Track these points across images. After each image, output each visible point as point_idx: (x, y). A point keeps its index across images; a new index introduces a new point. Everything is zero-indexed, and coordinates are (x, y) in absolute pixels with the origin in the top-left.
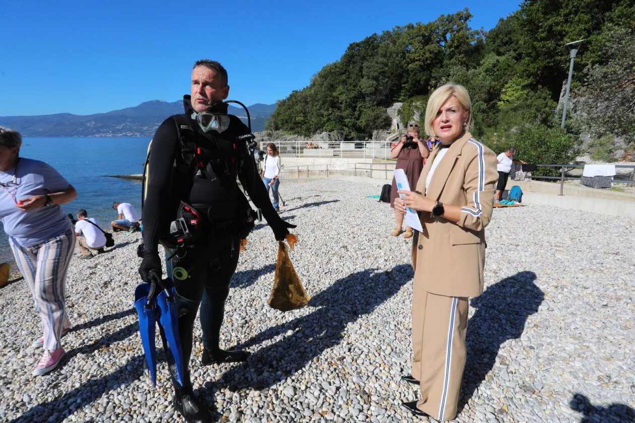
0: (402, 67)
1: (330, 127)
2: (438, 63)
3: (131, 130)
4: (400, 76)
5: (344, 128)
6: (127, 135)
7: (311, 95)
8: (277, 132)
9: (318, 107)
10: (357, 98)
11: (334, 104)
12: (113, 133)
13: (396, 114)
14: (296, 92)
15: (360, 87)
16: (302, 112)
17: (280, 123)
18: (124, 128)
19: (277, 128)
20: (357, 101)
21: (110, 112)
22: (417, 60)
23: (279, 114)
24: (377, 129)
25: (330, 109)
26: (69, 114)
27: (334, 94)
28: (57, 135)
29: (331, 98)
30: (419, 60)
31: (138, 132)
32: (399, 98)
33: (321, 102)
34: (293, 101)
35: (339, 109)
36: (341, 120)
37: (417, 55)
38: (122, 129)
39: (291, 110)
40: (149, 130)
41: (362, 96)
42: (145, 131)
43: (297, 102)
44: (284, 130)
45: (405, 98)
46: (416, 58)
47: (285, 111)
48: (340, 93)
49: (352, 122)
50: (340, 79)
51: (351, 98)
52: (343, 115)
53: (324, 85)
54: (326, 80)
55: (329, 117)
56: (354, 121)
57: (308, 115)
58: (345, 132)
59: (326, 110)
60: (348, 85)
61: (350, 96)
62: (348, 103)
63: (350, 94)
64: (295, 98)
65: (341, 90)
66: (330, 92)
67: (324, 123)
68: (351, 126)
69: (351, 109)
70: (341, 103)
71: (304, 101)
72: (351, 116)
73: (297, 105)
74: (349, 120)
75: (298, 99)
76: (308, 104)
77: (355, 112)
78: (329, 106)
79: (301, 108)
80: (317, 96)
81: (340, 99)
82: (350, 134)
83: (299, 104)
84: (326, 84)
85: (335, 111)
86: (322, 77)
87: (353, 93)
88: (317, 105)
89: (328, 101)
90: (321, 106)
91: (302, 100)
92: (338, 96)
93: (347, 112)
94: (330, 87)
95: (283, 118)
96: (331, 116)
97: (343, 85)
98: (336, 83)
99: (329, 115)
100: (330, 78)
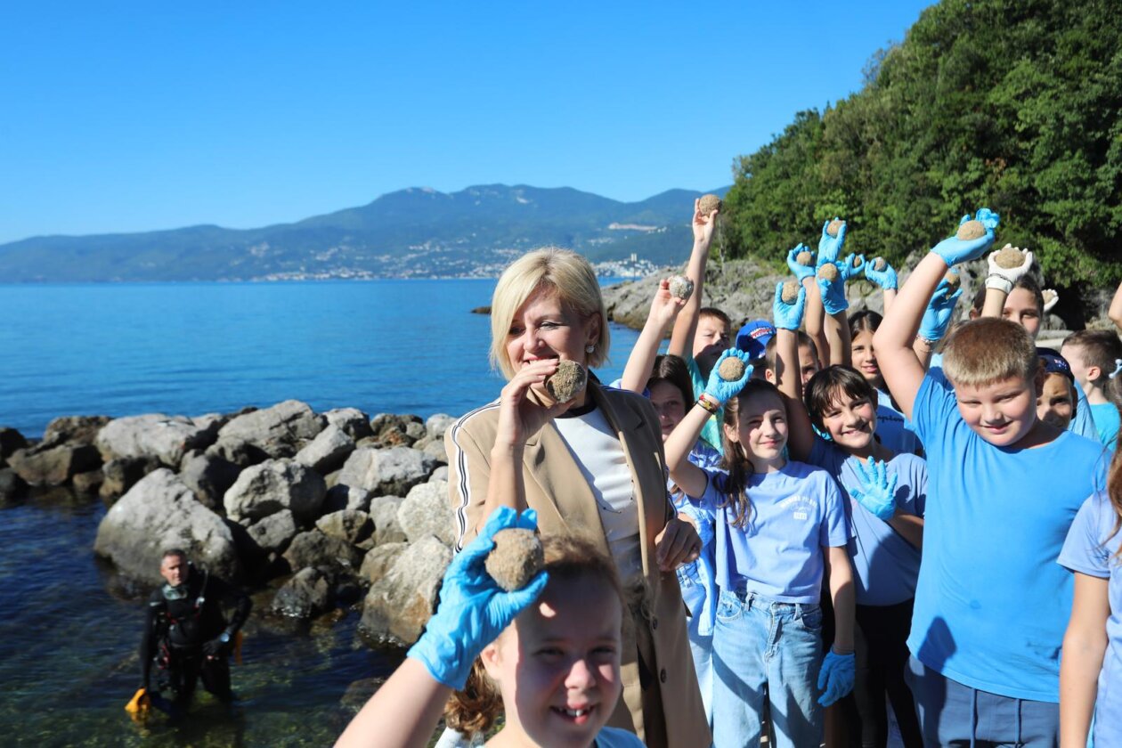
3: (349, 264)
5: (1042, 240)
6: (338, 277)
7: (880, 118)
8: (738, 263)
9: (912, 160)
11: (992, 142)
12: (309, 270)
14: (812, 115)
16: (836, 185)
17: (747, 230)
18: (334, 260)
19: (736, 252)
23: (743, 200)
25: (974, 164)
26: (212, 228)
27: (998, 96)
28: (183, 278)
31: (366, 269)
33: (927, 139)
34: (799, 150)
38: (329, 262)
39: (794, 181)
40: (393, 263)
42: (383, 265)
43: (816, 149)
44: (761, 256)
47: (769, 185)
48: (1021, 91)
49: (1083, 213)
50: (1016, 34)
51: (1080, 107)
52: (1036, 184)
53: (941, 67)
54: (948, 47)
55: (966, 196)
56: (1094, 210)
57: (866, 194)
58: (1048, 258)
59: (953, 168)
60: (1061, 52)
61: (1077, 98)
62: (1066, 129)
63: (1078, 88)
64: (810, 135)
65: (1029, 77)
66: (973, 90)
67: (944, 223)
68: (1076, 232)
69: (1077, 155)
70: (1029, 134)
71: (847, 142)
72: (1078, 189)
73: (817, 160)
74: (1069, 204)
75: (821, 140)
76: (865, 151)
77: (1102, 169)
78: (969, 148)
79: (836, 168)
80: (907, 117)
81: (1021, 117)
82: (1071, 264)
83: (828, 155)
84: (950, 63)
85: (996, 170)
86: (927, 39)
87: (1094, 82)
88: (911, 150)
89: (963, 131)
90: (927, 152)
91: (838, 140)
92: (1015, 105)
93: (1059, 170)
94: (973, 71)
95: (759, 212)
96: (976, 192)
97: (1034, 57)
98: (999, 54)
99: (968, 188)
100: (965, 40)
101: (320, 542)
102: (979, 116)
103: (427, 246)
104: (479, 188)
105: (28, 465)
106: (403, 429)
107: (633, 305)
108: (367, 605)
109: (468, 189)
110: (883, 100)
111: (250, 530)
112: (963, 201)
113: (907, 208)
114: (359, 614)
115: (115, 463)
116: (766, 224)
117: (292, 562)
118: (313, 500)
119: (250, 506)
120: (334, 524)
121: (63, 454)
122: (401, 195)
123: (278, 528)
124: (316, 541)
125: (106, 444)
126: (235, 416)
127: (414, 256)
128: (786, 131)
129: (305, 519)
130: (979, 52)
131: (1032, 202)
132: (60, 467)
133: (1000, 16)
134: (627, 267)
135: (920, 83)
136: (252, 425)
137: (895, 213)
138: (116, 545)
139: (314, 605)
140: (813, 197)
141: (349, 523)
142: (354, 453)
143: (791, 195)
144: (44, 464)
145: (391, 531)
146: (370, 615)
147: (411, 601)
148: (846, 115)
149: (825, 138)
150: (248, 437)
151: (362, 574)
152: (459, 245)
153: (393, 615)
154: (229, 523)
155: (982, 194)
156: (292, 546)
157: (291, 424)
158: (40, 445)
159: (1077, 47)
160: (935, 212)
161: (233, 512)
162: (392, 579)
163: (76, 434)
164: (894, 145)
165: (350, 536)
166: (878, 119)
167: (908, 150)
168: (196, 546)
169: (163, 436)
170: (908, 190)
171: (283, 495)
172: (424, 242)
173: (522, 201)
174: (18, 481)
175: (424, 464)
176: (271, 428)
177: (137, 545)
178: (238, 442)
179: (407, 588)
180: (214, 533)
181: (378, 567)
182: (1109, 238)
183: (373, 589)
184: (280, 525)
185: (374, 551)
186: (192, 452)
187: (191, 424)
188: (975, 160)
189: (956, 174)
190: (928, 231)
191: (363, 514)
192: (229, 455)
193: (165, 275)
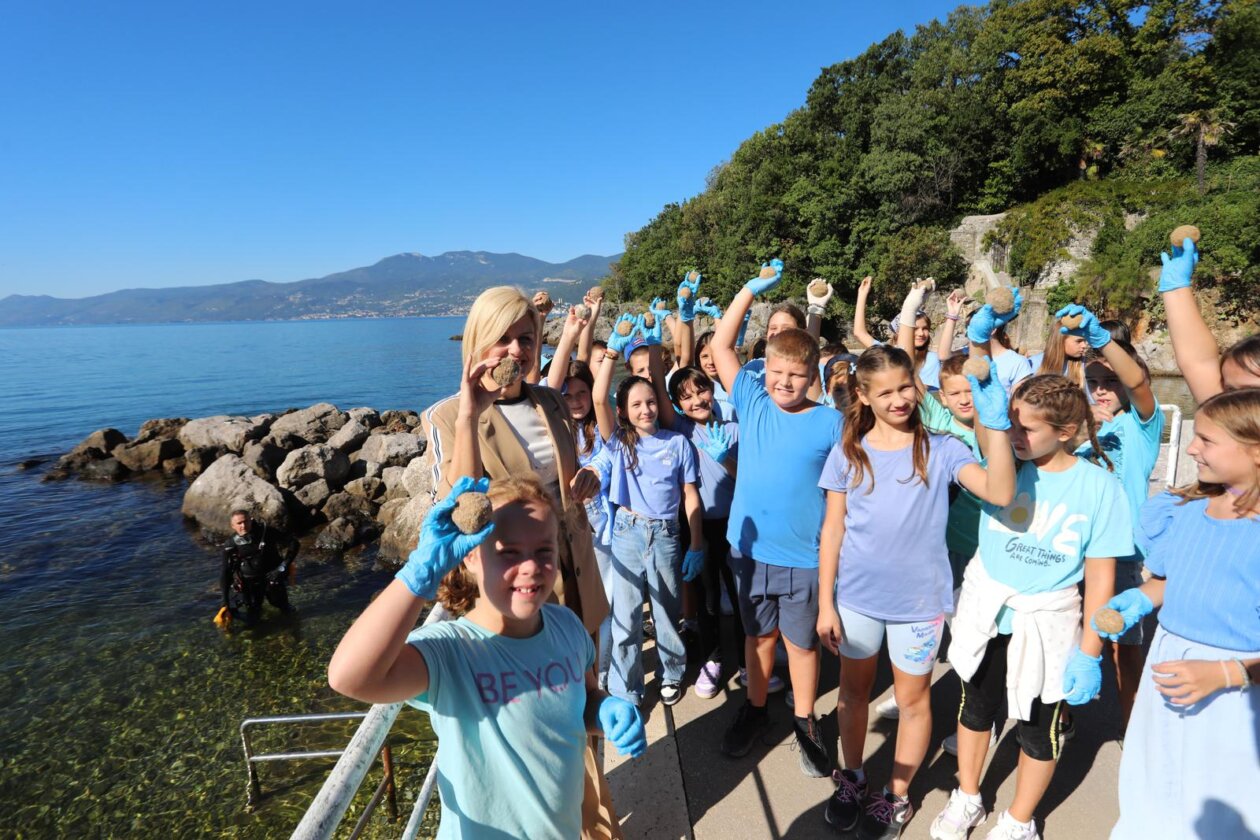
0: (991, 111)
2: (1110, 91)
3: (362, 308)
4: (988, 139)
6: (355, 316)
8: (629, 304)
9: (738, 238)
10: (854, 208)
11: (785, 228)
12: (332, 312)
13: (979, 246)
14: (675, 207)
15: (862, 175)
16: (691, 253)
17: (635, 283)
18: (350, 304)
19: (627, 296)
20: (852, 216)
21: (331, 276)
22: (1043, 87)
23: (632, 262)
25: (775, 241)
26: (260, 282)
27: (788, 199)
28: (240, 319)
29: (777, 211)
30: (1053, 85)
31: (374, 310)
32: (975, 202)
33: (746, 225)
34: (667, 230)
35: (798, 239)
36: (804, 268)
37: (1043, 70)
38: (347, 306)
39: (664, 250)
40: (393, 306)
41: (869, 200)
42: (385, 308)
43: (678, 230)
44: (644, 300)
45: (995, 201)
46: (1042, 80)
47: (648, 253)
48: (801, 197)
49: (837, 274)
50: (797, 161)
51: (834, 208)
52: (811, 255)
53: (753, 179)
54: (757, 166)
57: (710, 259)
59: (762, 244)
60: (823, 174)
61: (833, 203)
62: (827, 221)
63: (832, 197)
64: (674, 220)
65: (805, 188)
66: (773, 195)
69: (833, 238)
70: (806, 224)
71: (697, 225)
72: (834, 259)
73: (679, 237)
74: (829, 268)
75: (681, 223)
76: (709, 231)
77: (847, 247)
78: (771, 231)
79: (691, 242)
80: (734, 210)
81: (801, 213)
83: (685, 234)
84: (759, 177)
85: (787, 246)
86: (745, 161)
87: (842, 193)
88: (736, 231)
89: (768, 220)
90: (746, 233)
91: (692, 224)
92: (798, 205)
93: (823, 247)
94: (772, 183)
95: (642, 270)
97: (808, 176)
98: (787, 173)
100: (767, 163)
101: (348, 500)
103: (417, 294)
104: (453, 254)
105: (128, 455)
106: (404, 420)
108: (383, 540)
109: (446, 254)
110: (719, 199)
111: (296, 494)
113: (735, 268)
114: (377, 547)
115: (194, 451)
116: (647, 279)
117: (328, 514)
118: (341, 471)
119: (296, 477)
120: (357, 487)
121: (154, 446)
122: (398, 257)
123: (317, 492)
124: (344, 499)
125: (186, 438)
126: (282, 415)
127: (408, 301)
128: (658, 217)
129: (336, 485)
130: (776, 170)
131: (809, 267)
132: (152, 455)
133: (788, 149)
135: (741, 189)
136: (295, 421)
137: (728, 272)
138: (198, 509)
139: (345, 543)
140: (676, 261)
141: (367, 486)
142: (369, 438)
143: (662, 260)
144: (140, 454)
145: (398, 490)
146: (384, 546)
148: (696, 208)
149: (684, 223)
150: (292, 430)
151: (378, 520)
152: (439, 293)
153: (401, 547)
154: (280, 490)
156: (328, 504)
157: (323, 420)
158: (136, 441)
159: (832, 171)
161: (283, 483)
162: (399, 522)
163: (163, 431)
164: (726, 228)
165: (368, 495)
166: (716, 211)
168: (257, 507)
169: (229, 431)
170: (736, 257)
171: (319, 469)
172: (415, 291)
173: (483, 263)
174: (121, 467)
175: (419, 444)
176: (309, 423)
177: (214, 507)
178: (285, 434)
179: (410, 528)
180: (270, 497)
181: (389, 515)
183: (386, 530)
184: (318, 490)
185: (386, 504)
186: (251, 442)
187: (250, 422)
188: (775, 239)
189: (764, 247)
191: (377, 480)
192: (278, 443)
193: (227, 317)
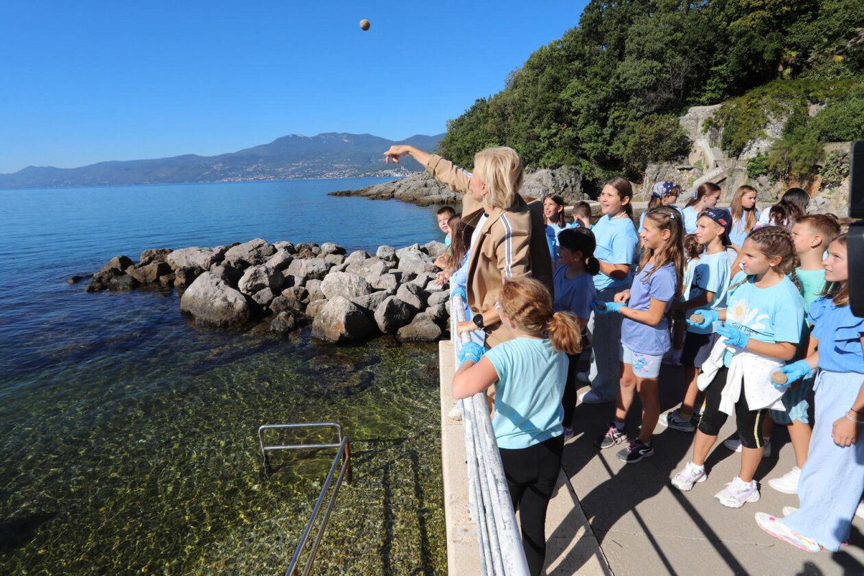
0: (715, 28)
1: (554, 160)
2: (805, 11)
3: (263, 173)
4: (711, 49)
5: (581, 160)
6: (258, 179)
9: (528, 123)
10: (611, 101)
11: (561, 116)
12: (243, 176)
13: (700, 128)
14: (483, 101)
15: (618, 77)
16: (494, 134)
18: (255, 171)
20: (610, 107)
22: (755, 9)
23: (452, 140)
24: (656, 160)
26: (193, 156)
28: (181, 181)
30: (762, 7)
31: (271, 175)
32: (699, 96)
33: (534, 114)
34: (477, 117)
35: (571, 124)
36: (574, 145)
38: (253, 172)
39: (476, 132)
40: (284, 172)
42: (279, 173)
43: (485, 117)
45: (714, 95)
47: (464, 134)
48: (573, 93)
49: (598, 149)
50: (571, 67)
51: (597, 101)
52: (579, 135)
53: (539, 81)
54: (543, 71)
55: (550, 140)
56: (602, 148)
57: (508, 138)
58: (583, 168)
59: (545, 127)
60: (590, 76)
61: (596, 98)
62: (591, 111)
63: (596, 93)
64: (482, 110)
65: (577, 87)
66: (553, 92)
67: (541, 152)
68: (595, 157)
69: (596, 123)
70: (576, 113)
71: (499, 114)
72: (596, 138)
73: (486, 122)
74: (592, 145)
75: (487, 113)
76: (507, 118)
77: (605, 129)
78: (552, 118)
79: (494, 126)
80: (525, 103)
81: (573, 105)
82: (592, 171)
83: (491, 120)
84: (544, 79)
85: (563, 129)
86: (533, 68)
87: (603, 91)
88: (527, 119)
89: (549, 110)
90: (534, 120)
91: (495, 113)
92: (571, 99)
93: (588, 129)
94: (553, 83)
95: (460, 146)
96: (555, 138)
97: (579, 78)
98: (564, 76)
99: (551, 137)
100: (550, 69)
101: (285, 301)
102: (556, 104)
103: (301, 163)
104: (324, 135)
105: (137, 272)
106: (311, 250)
107: (403, 190)
108: (313, 326)
109: (320, 135)
110: (515, 95)
111: (253, 297)
112: (549, 142)
113: (525, 145)
114: (310, 330)
115: (181, 270)
116: (463, 152)
117: (274, 310)
118: (279, 283)
119: (251, 286)
120: (290, 293)
121: (153, 267)
122: (287, 138)
123: (266, 295)
124: (283, 301)
125: (172, 262)
126: (230, 247)
127: (294, 168)
128: (471, 108)
129: (277, 291)
130: (556, 74)
131: (577, 144)
132: (152, 273)
133: (564, 58)
134: (397, 172)
135: (531, 88)
136: (240, 251)
137: (521, 147)
138: (191, 306)
139: (289, 327)
140: (484, 140)
141: (297, 292)
142: (293, 261)
143: (474, 139)
144: (145, 272)
145: (317, 295)
146: (316, 330)
147: (334, 323)
148: (498, 102)
149: (489, 112)
150: (240, 256)
151: (306, 313)
152: (316, 163)
153: (326, 329)
154: (243, 294)
155: (557, 139)
156: (273, 303)
157: (258, 250)
158: (140, 264)
159: (596, 75)
160: (537, 147)
161: (243, 290)
162: (324, 314)
163: (155, 258)
164: (520, 116)
165: (297, 298)
166: (513, 104)
167: (526, 118)
168: (230, 305)
169: (200, 258)
170: (526, 137)
171: (266, 281)
172: (299, 161)
173: (346, 141)
174: (134, 280)
175: (326, 265)
176: (249, 252)
177: (202, 305)
178: (236, 259)
179: (331, 318)
180: (238, 299)
181: (314, 310)
182: (607, 160)
183: (315, 319)
184: (265, 295)
185: (311, 303)
186: (215, 264)
187: (212, 251)
188: (554, 124)
189: (546, 130)
190: (535, 156)
191: (303, 288)
192: (232, 265)
193: (172, 180)
